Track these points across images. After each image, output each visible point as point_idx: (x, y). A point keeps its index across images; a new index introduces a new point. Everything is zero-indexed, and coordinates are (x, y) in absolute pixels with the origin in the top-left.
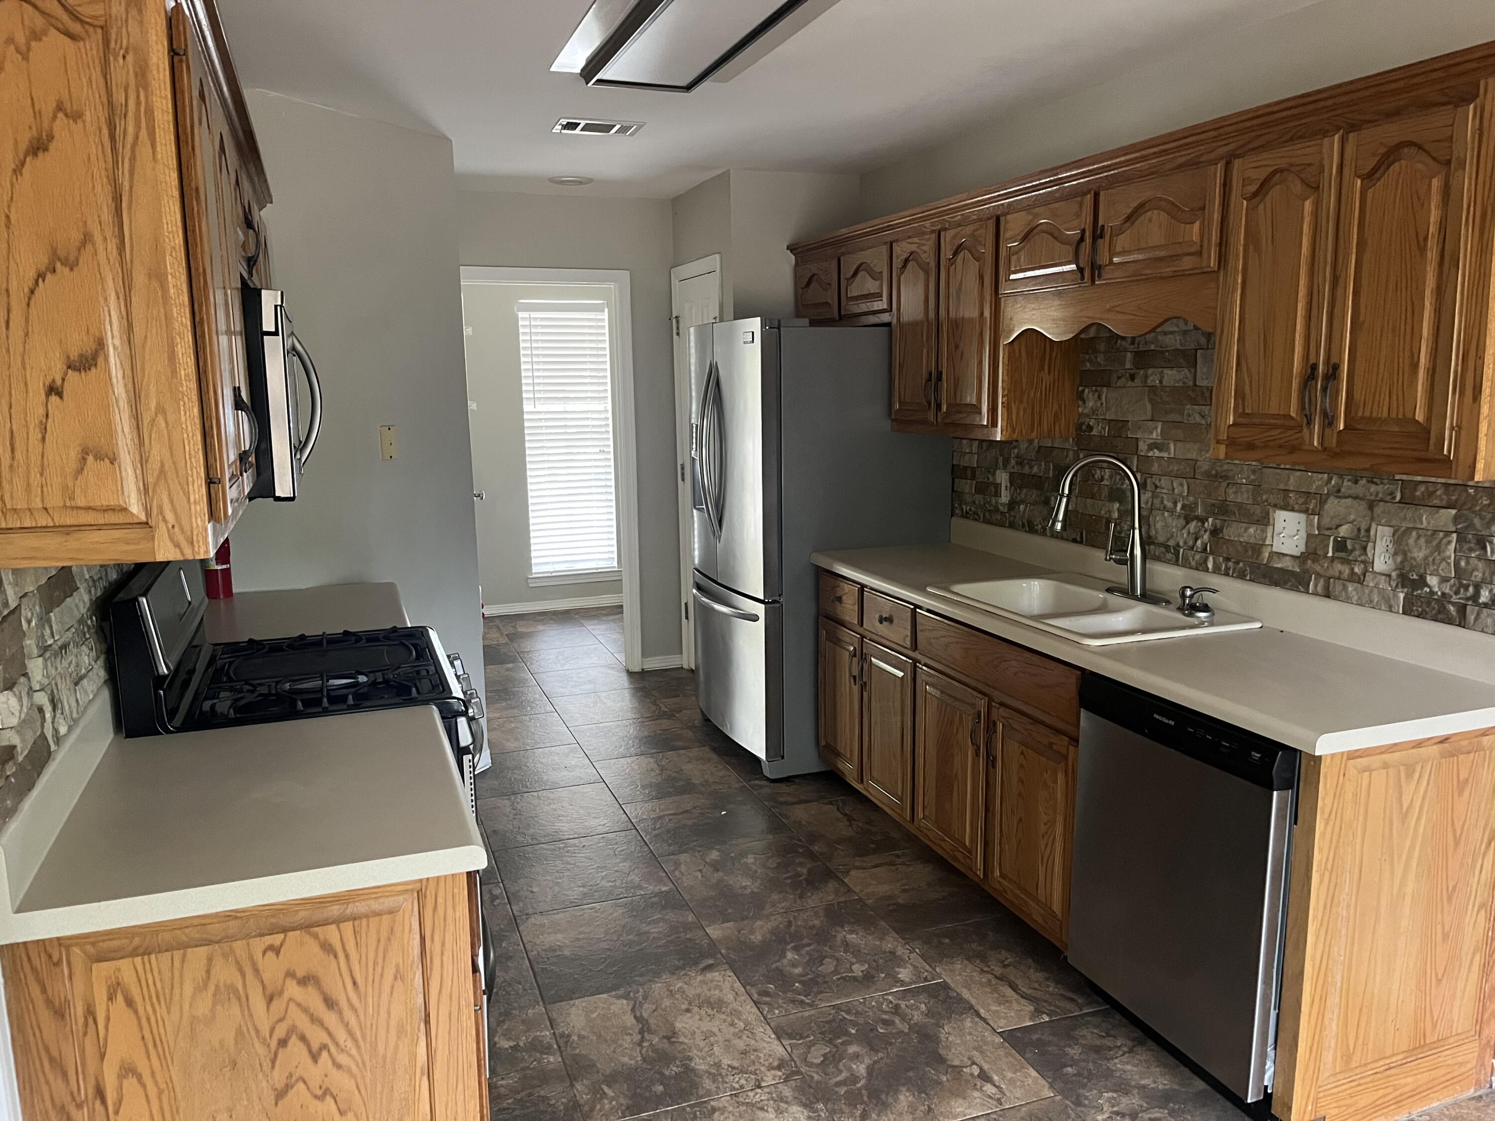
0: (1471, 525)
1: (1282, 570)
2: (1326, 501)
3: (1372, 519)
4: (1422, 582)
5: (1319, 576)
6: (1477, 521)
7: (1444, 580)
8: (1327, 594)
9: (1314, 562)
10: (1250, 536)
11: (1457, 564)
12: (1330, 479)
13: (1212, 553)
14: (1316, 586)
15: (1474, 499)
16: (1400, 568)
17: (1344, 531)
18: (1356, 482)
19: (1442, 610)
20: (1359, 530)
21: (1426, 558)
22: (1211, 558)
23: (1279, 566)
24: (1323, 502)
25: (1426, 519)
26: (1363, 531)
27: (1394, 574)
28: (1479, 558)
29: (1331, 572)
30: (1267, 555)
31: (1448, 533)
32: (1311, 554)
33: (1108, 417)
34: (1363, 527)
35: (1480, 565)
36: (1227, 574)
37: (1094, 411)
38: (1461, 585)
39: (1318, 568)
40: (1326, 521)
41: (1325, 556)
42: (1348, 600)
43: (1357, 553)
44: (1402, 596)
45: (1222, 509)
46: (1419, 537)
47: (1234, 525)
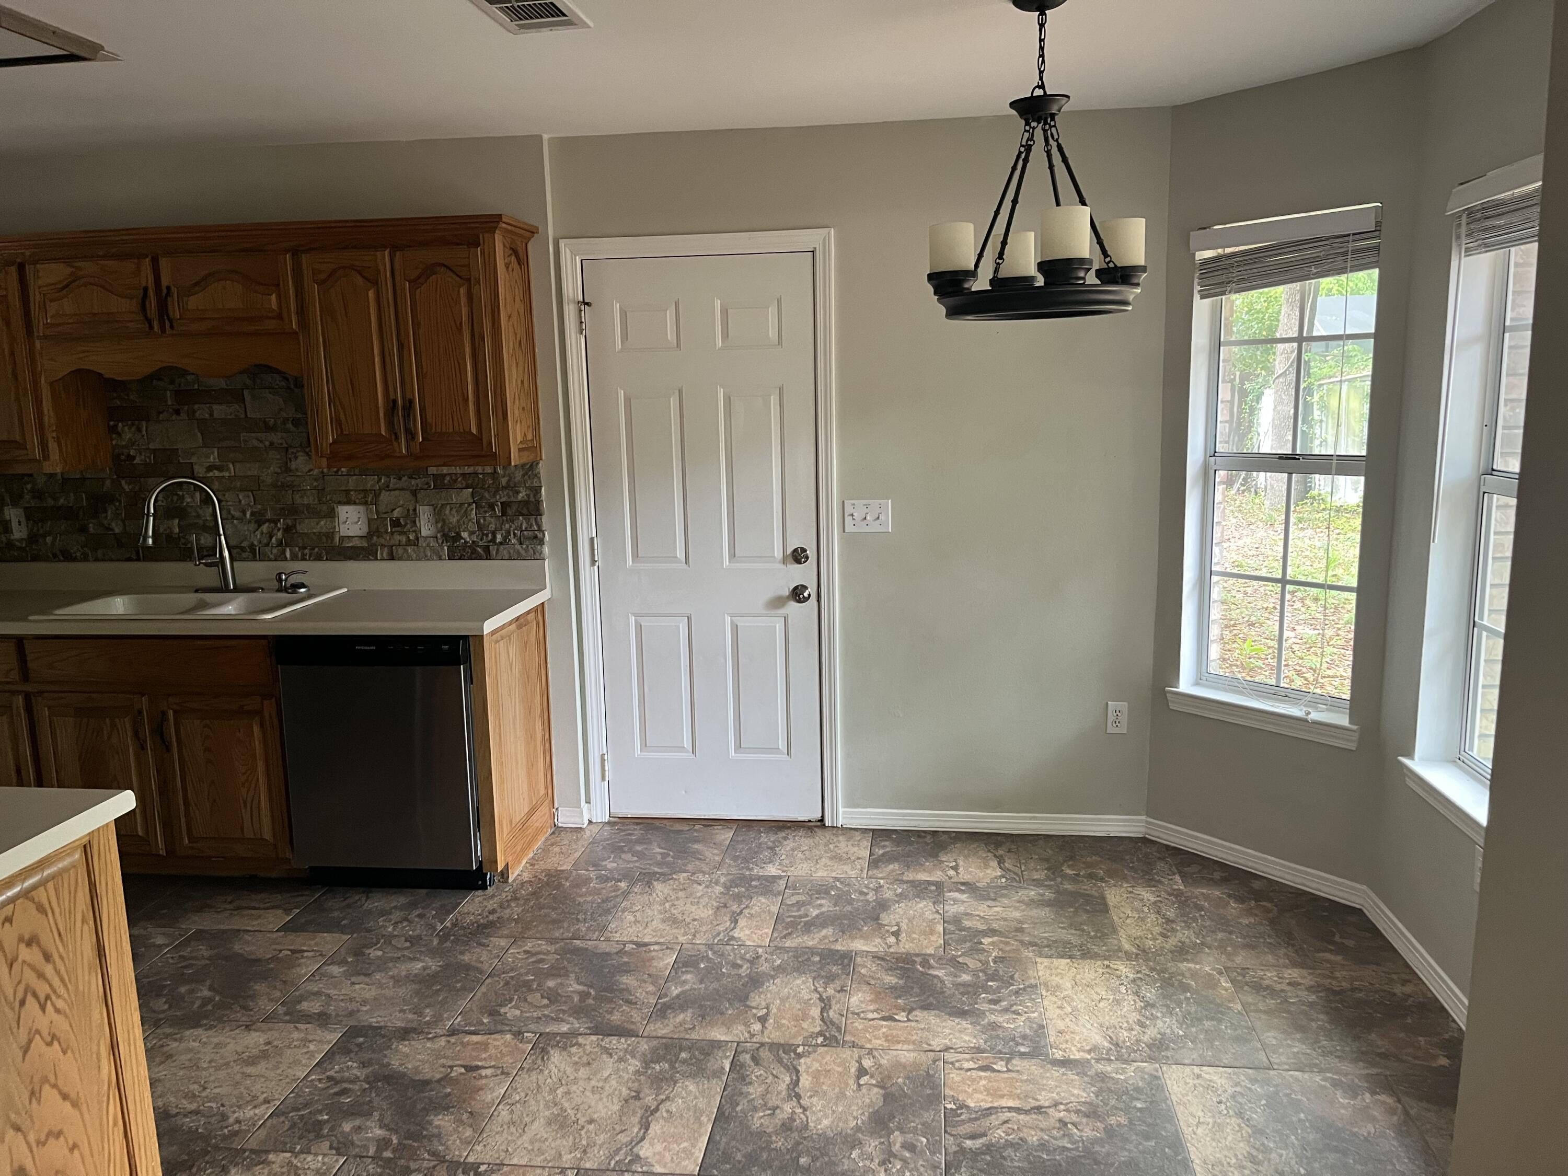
0: (482, 497)
1: (354, 548)
2: (380, 494)
3: (416, 501)
4: (458, 536)
5: (382, 545)
6: (486, 495)
7: (472, 533)
8: (392, 558)
9: (378, 537)
10: (322, 528)
11: (478, 522)
12: (380, 480)
13: (287, 545)
14: (382, 554)
15: (484, 480)
16: (441, 530)
17: (396, 514)
18: (400, 479)
19: (474, 551)
20: (408, 510)
21: (458, 521)
22: (288, 550)
23: (350, 545)
24: (377, 495)
25: (455, 497)
26: (411, 512)
27: (439, 535)
28: (491, 516)
29: (392, 542)
30: (337, 539)
31: (470, 504)
32: (373, 532)
33: (151, 446)
34: (411, 508)
35: (492, 520)
36: (304, 559)
37: (132, 443)
38: (483, 534)
39: (382, 541)
40: (382, 508)
41: (386, 532)
42: (409, 558)
43: (409, 526)
44: (446, 548)
45: (293, 511)
46: (451, 509)
47: (306, 521)
